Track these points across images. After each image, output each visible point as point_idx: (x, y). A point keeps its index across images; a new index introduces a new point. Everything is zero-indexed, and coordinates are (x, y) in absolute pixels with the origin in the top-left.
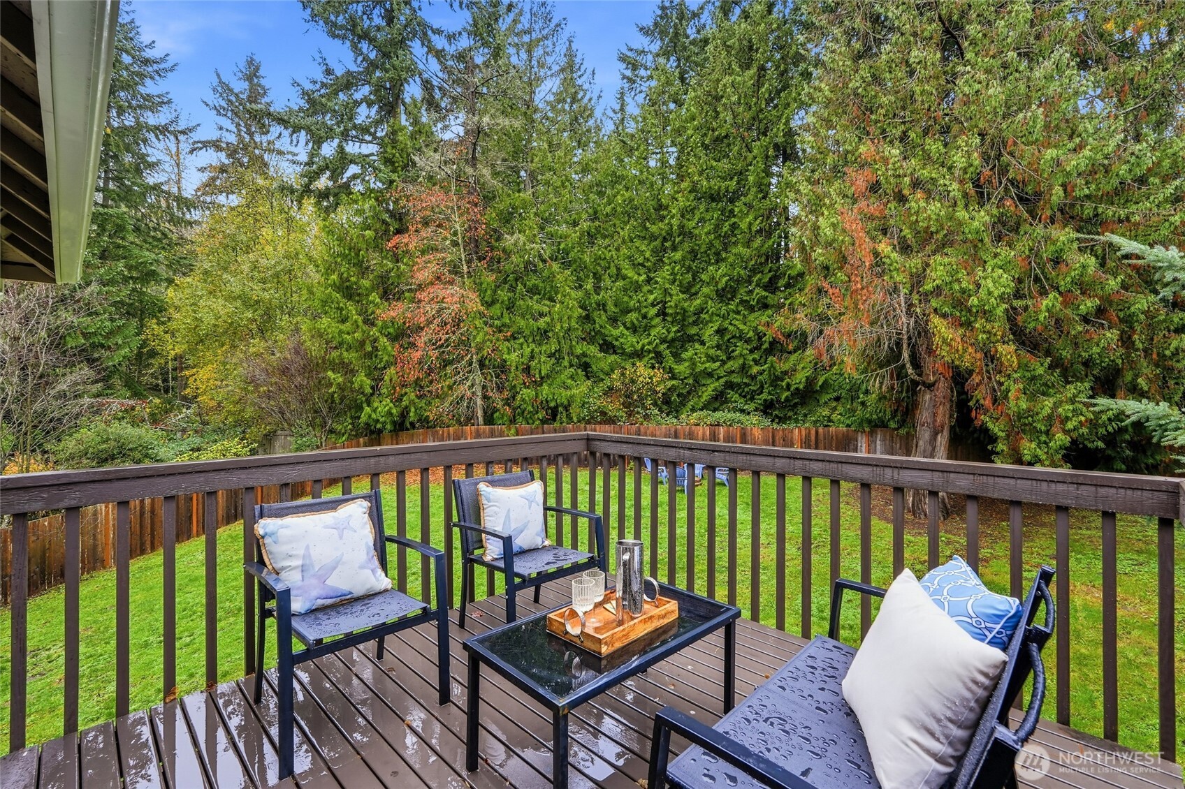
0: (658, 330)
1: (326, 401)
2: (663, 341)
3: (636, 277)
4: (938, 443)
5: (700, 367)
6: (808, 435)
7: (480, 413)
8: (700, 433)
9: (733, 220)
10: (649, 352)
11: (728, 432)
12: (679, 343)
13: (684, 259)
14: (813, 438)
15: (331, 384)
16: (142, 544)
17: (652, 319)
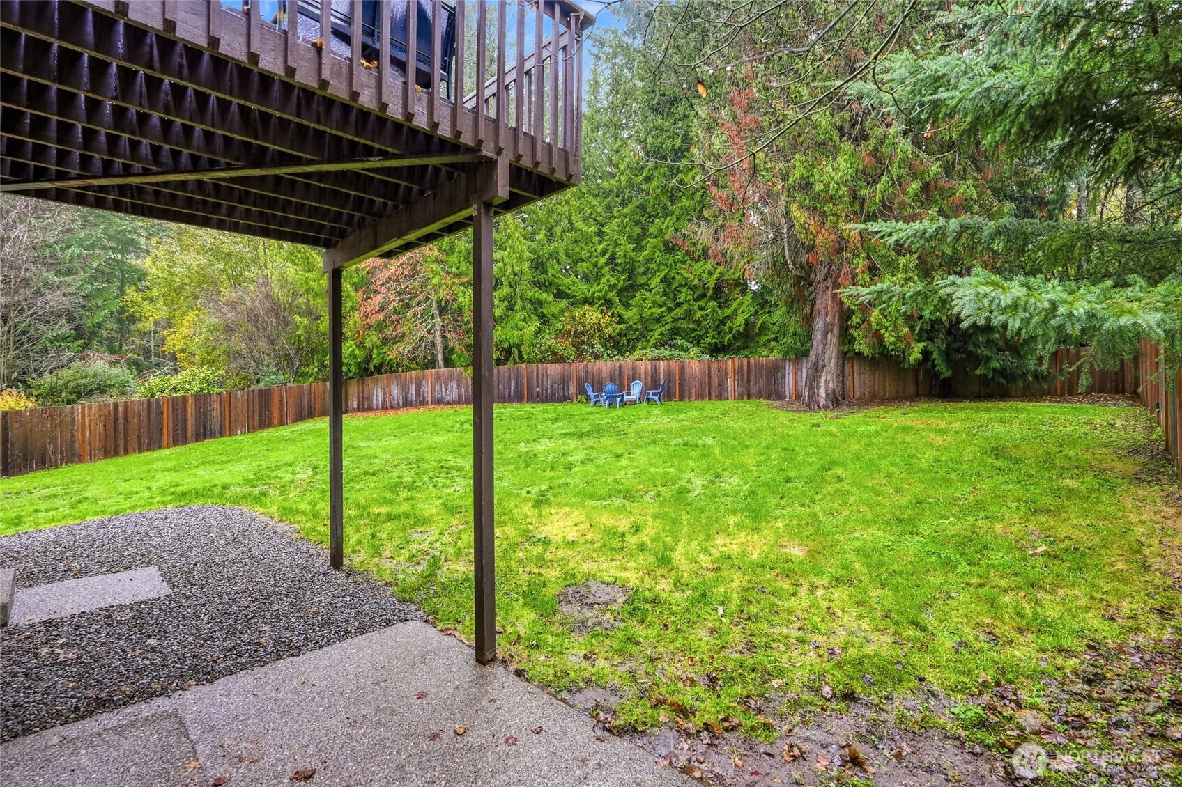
0: (608, 278)
1: (294, 344)
2: (611, 288)
3: (585, 228)
4: (829, 341)
5: (647, 313)
6: (741, 366)
7: (440, 357)
8: (643, 368)
9: (681, 175)
10: (599, 299)
11: (669, 365)
12: (627, 292)
13: (633, 213)
14: (745, 368)
15: (298, 328)
16: (116, 447)
17: (601, 268)
